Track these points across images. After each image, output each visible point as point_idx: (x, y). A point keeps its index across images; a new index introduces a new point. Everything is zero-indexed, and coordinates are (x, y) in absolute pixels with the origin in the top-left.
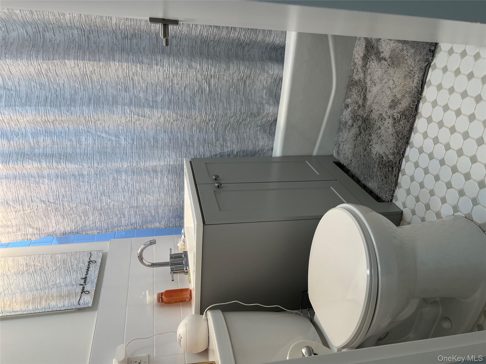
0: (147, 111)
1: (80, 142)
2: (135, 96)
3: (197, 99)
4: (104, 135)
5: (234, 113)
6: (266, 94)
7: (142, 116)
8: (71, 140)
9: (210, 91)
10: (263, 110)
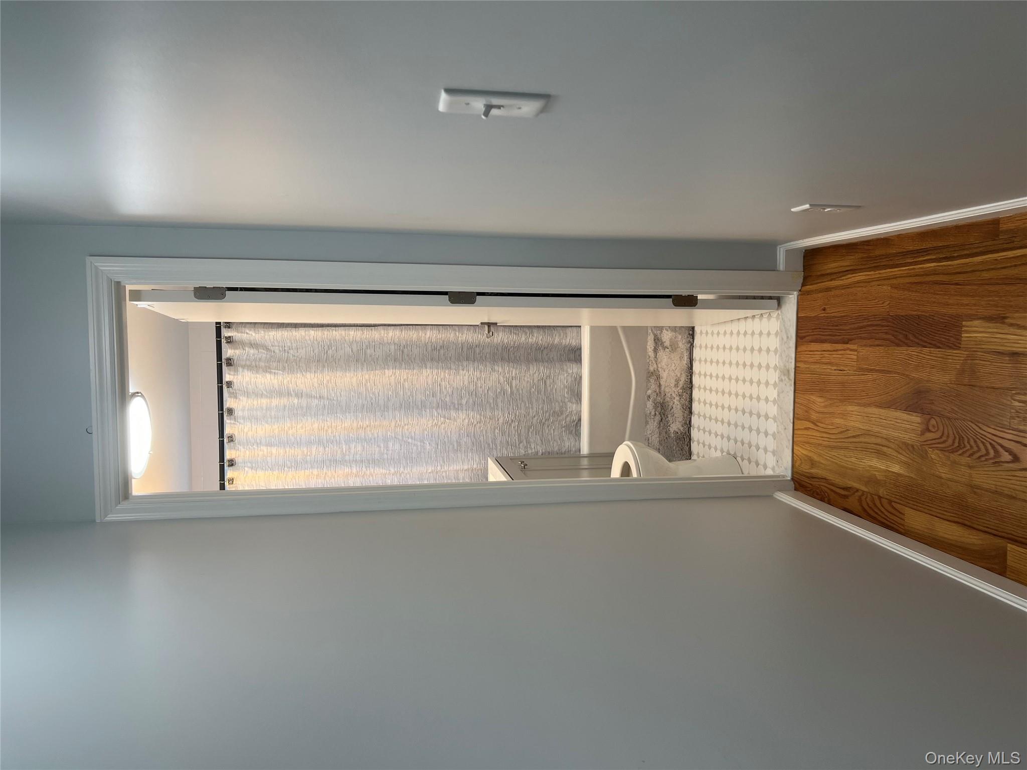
0: (453, 414)
1: (387, 448)
2: (442, 400)
3: (499, 401)
4: (410, 440)
5: (536, 412)
6: (568, 393)
7: (448, 419)
8: (379, 446)
9: (512, 393)
10: (566, 408)
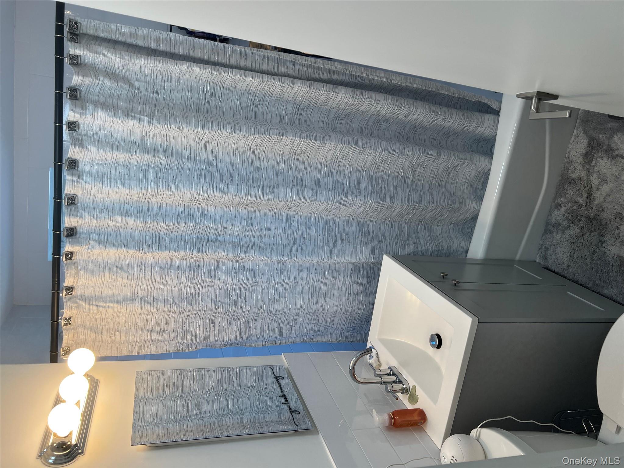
0: (350, 198)
1: (269, 229)
2: (338, 182)
3: (399, 189)
4: (295, 224)
5: (436, 207)
6: (467, 188)
7: (343, 205)
8: (260, 228)
9: (413, 182)
10: (465, 206)
